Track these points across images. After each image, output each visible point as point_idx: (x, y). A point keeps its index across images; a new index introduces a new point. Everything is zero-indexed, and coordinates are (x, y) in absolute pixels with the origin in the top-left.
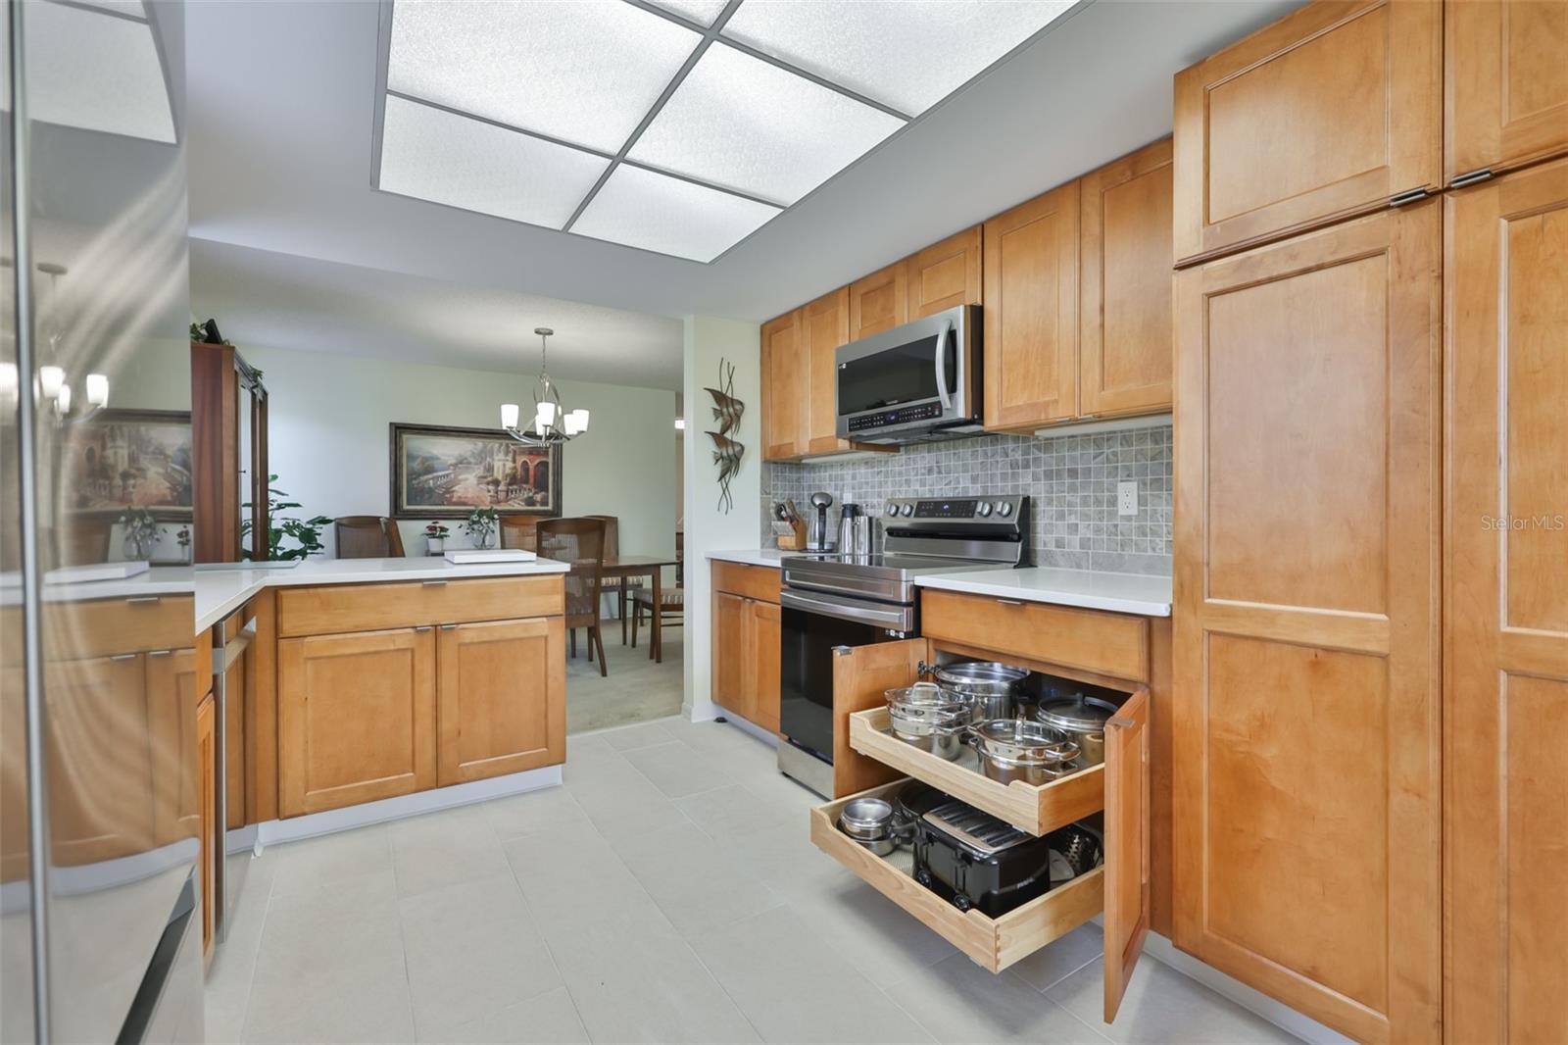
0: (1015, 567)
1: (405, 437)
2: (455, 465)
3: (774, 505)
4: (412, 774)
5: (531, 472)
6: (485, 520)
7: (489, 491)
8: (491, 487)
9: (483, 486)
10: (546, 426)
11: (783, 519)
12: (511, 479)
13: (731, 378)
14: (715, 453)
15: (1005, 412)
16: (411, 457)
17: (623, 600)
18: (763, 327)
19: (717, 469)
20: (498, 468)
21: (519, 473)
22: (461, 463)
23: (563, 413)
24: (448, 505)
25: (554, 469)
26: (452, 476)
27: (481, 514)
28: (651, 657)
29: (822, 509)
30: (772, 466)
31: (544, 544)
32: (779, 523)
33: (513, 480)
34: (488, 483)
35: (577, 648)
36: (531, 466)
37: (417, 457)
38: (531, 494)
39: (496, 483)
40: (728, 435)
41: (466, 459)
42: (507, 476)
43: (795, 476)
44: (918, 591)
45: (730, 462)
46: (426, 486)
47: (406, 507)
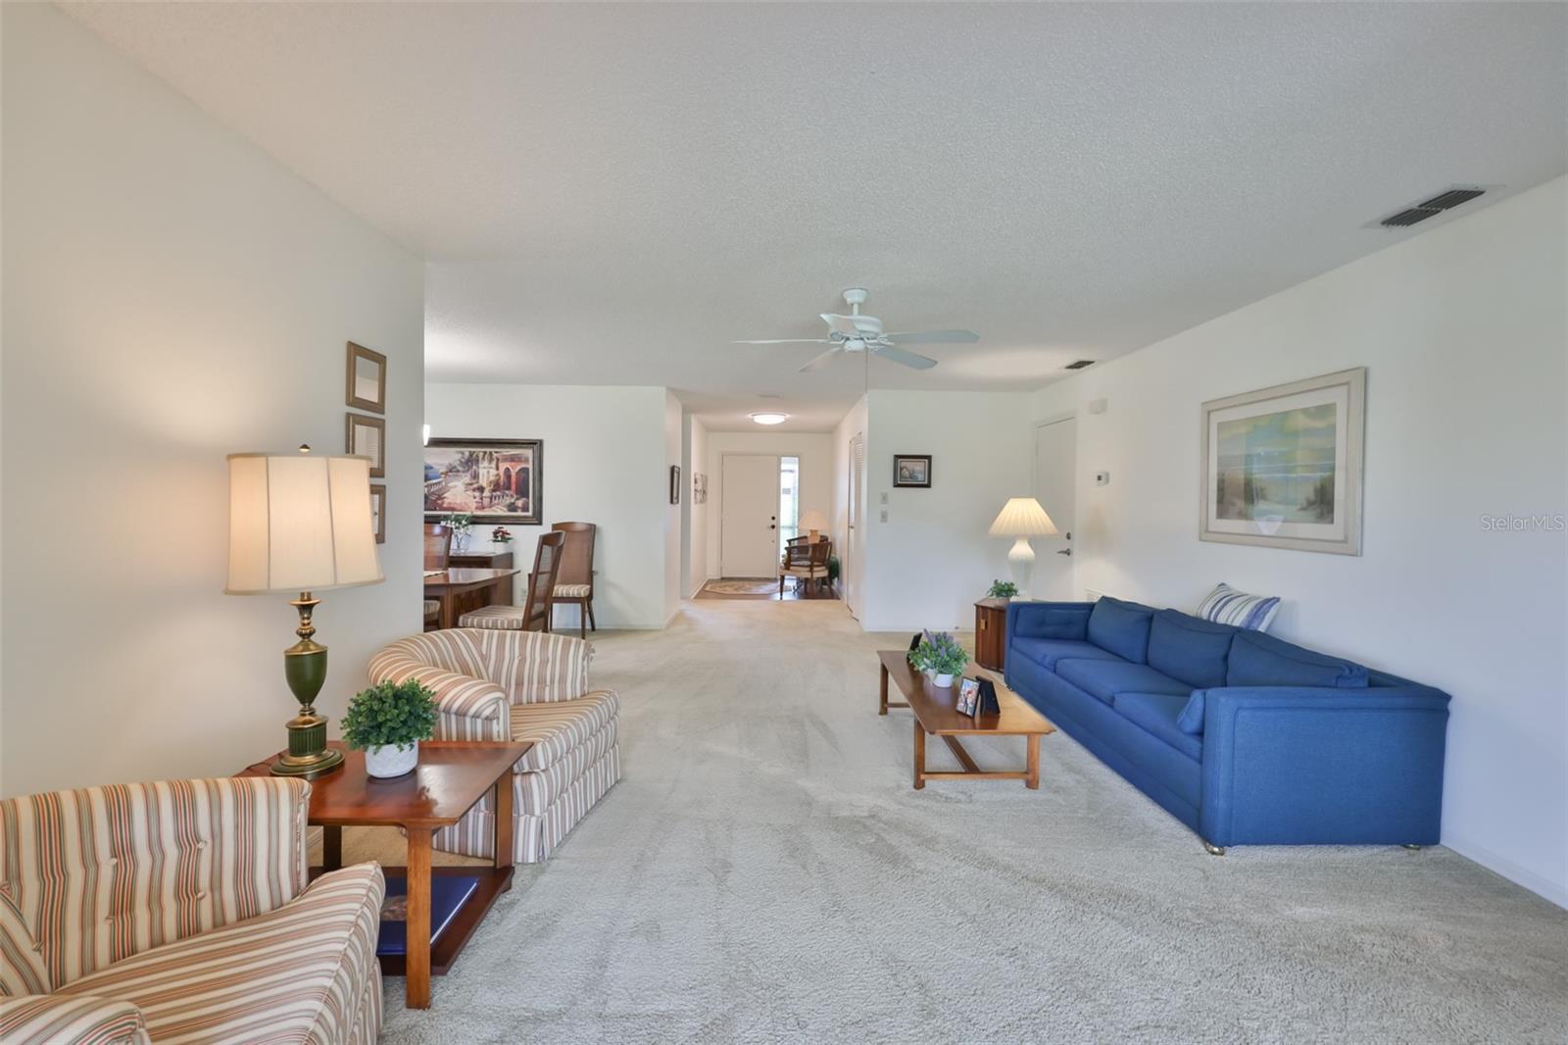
2: (446, 474)
5: (513, 479)
22: (451, 470)
25: (534, 475)
26: (444, 483)
36: (513, 473)
38: (513, 500)
41: (454, 467)
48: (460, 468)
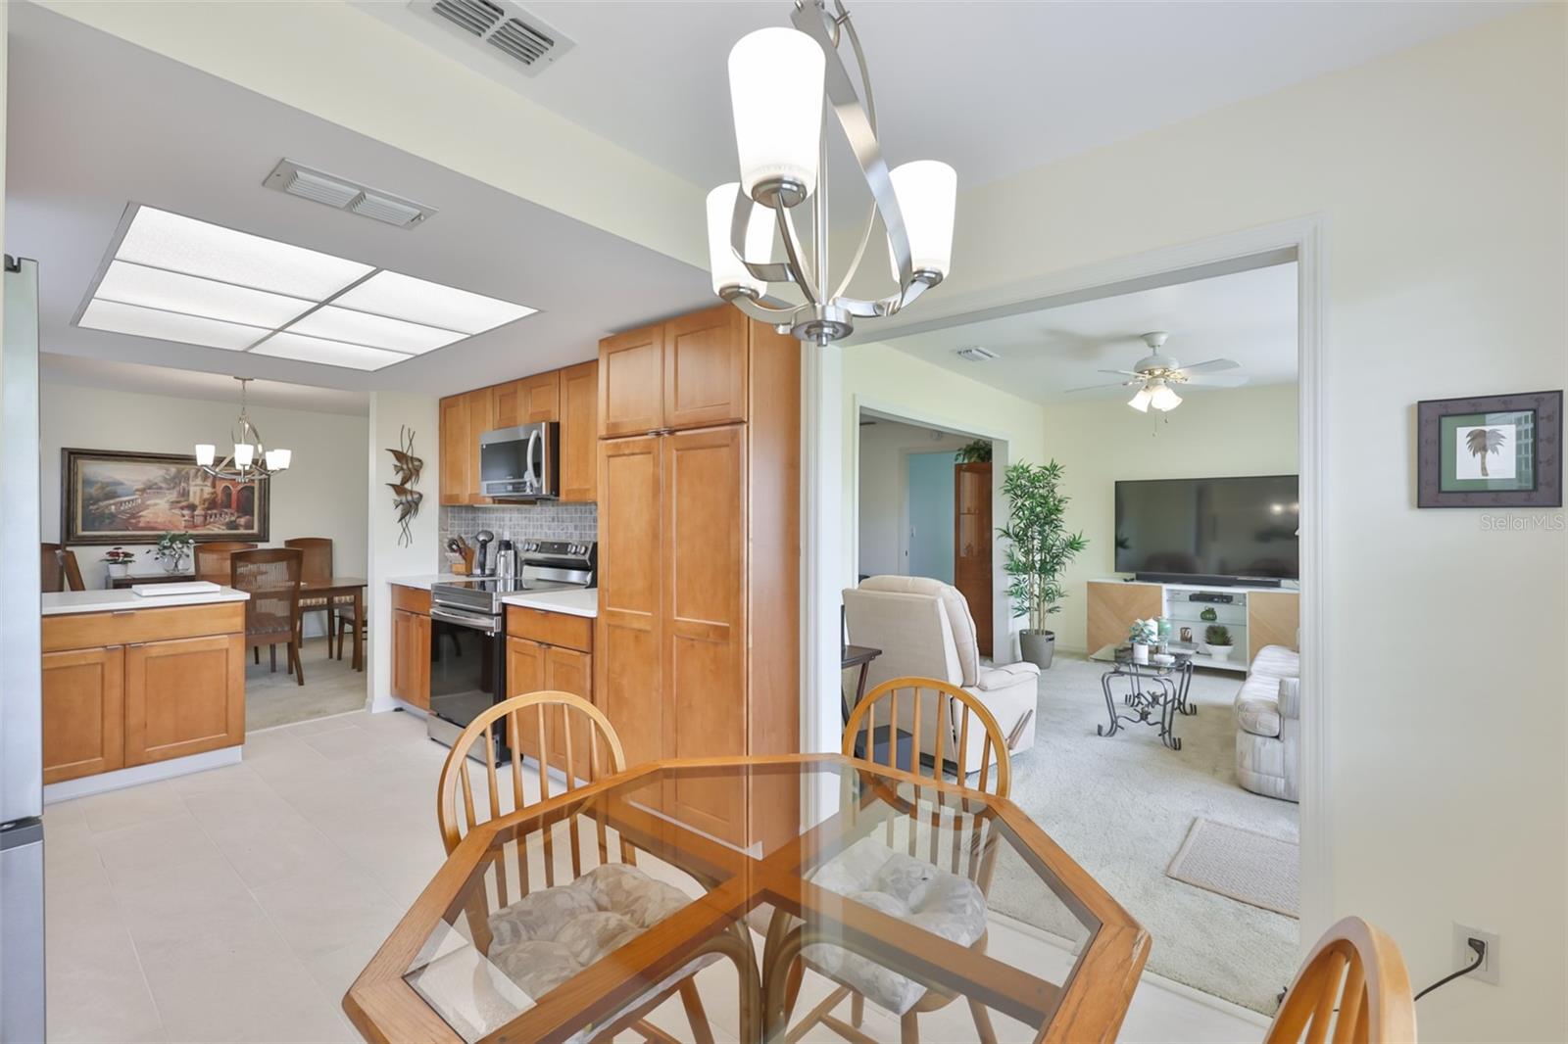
0: (587, 588)
1: (80, 462)
2: (143, 491)
3: (447, 540)
4: (100, 759)
5: (234, 497)
6: (177, 545)
7: (184, 516)
8: (186, 512)
9: (177, 511)
10: (244, 466)
11: (453, 550)
12: (210, 503)
13: (411, 441)
14: (395, 500)
15: (568, 492)
16: (87, 482)
17: (331, 617)
18: (440, 400)
19: (398, 512)
20: (195, 493)
21: (219, 497)
22: (150, 488)
23: (264, 451)
24: (133, 530)
25: (260, 493)
26: (139, 501)
27: (173, 539)
28: (354, 667)
29: (484, 544)
30: (449, 509)
31: (240, 570)
32: (451, 554)
33: (212, 504)
34: (182, 508)
35: (277, 663)
36: (234, 491)
37: (97, 483)
38: (233, 518)
39: (192, 507)
40: (408, 486)
41: (156, 484)
42: (205, 500)
43: (470, 516)
44: (505, 606)
45: (410, 507)
46: (107, 511)
47: (80, 533)
48: (163, 485)
